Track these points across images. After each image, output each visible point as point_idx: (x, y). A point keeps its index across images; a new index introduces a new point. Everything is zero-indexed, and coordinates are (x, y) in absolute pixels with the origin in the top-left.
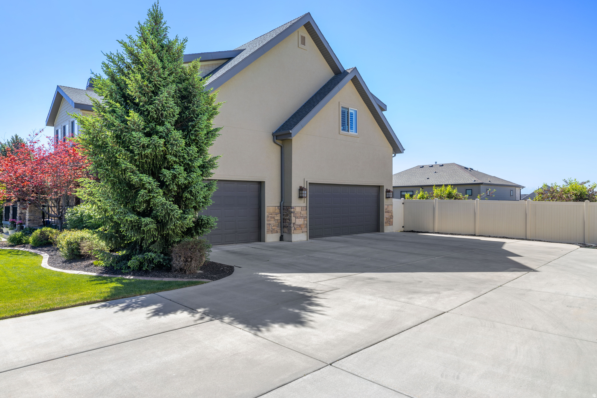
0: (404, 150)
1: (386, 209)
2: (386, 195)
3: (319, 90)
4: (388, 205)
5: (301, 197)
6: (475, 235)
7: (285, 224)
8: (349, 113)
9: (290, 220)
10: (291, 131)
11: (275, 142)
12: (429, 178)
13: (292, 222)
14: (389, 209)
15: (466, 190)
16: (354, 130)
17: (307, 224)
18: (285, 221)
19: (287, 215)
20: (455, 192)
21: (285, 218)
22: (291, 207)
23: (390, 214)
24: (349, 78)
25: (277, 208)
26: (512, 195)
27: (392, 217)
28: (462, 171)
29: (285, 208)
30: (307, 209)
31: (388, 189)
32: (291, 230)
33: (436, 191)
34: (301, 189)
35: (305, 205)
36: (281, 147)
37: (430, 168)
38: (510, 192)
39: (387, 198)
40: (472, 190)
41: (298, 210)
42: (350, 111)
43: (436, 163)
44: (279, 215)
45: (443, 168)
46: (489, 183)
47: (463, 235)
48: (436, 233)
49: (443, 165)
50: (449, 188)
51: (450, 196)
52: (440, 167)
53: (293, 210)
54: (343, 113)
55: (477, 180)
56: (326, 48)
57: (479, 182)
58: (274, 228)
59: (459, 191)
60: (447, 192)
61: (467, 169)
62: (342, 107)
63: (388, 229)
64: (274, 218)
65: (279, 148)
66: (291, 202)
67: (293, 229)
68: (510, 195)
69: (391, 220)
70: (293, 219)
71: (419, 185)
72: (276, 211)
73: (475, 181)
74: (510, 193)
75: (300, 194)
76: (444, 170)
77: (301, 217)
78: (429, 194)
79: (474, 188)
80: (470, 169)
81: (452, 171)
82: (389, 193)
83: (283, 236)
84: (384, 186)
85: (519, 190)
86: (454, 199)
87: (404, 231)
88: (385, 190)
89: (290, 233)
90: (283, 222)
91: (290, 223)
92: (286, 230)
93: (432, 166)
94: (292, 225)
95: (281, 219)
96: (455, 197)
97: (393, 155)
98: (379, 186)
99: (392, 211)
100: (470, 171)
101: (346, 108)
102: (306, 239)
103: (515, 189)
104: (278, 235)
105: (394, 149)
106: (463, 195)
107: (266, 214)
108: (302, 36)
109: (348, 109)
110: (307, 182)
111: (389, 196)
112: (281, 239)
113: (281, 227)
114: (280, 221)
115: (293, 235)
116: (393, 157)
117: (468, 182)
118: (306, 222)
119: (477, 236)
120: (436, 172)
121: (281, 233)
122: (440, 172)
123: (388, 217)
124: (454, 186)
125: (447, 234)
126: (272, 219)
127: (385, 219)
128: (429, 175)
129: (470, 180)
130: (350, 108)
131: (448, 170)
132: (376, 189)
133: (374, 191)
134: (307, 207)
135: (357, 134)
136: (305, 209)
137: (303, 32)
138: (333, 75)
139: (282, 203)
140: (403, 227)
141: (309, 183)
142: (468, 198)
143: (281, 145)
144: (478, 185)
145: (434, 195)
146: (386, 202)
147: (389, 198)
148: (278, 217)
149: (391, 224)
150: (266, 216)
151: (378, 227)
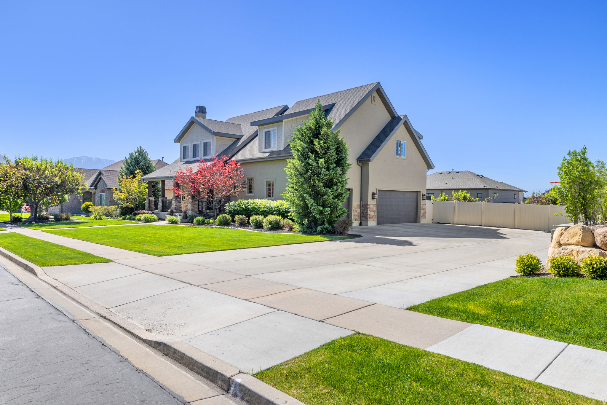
0: (435, 167)
1: (422, 207)
2: (422, 198)
3: (383, 130)
4: (423, 205)
5: (373, 199)
6: (481, 226)
7: (363, 215)
8: (401, 144)
9: (367, 212)
10: (370, 159)
11: (358, 164)
12: (447, 183)
13: (369, 214)
14: (424, 207)
15: (477, 193)
16: (403, 155)
17: (376, 215)
18: (363, 213)
19: (365, 210)
20: (469, 195)
21: (363, 211)
22: (368, 205)
23: (424, 211)
24: (402, 122)
25: (358, 205)
26: (515, 198)
27: (425, 213)
28: (474, 178)
29: (363, 205)
30: (376, 206)
31: (424, 194)
32: (368, 219)
33: (455, 195)
34: (374, 194)
35: (375, 203)
36: (361, 167)
37: (448, 174)
38: (514, 195)
39: (422, 199)
40: (482, 193)
41: (371, 206)
42: (401, 142)
43: (453, 170)
44: (360, 209)
45: (459, 175)
46: (496, 188)
47: (474, 225)
48: (455, 224)
49: (458, 172)
50: (464, 192)
51: (465, 199)
52: (457, 174)
53: (369, 206)
54: (397, 143)
55: (487, 186)
56: (388, 103)
57: (488, 188)
58: (356, 217)
59: (472, 195)
60: (463, 196)
61: (479, 176)
62: (397, 140)
63: (423, 221)
64: (356, 211)
65: (360, 168)
66: (367, 202)
67: (368, 218)
68: (514, 198)
69: (425, 215)
70: (369, 212)
71: (439, 188)
72: (358, 207)
73: (484, 186)
74: (514, 197)
75: (373, 196)
76: (459, 176)
77: (373, 211)
78: (449, 197)
79: (484, 192)
80: (481, 176)
81: (466, 178)
82: (424, 196)
83: (361, 222)
84: (421, 192)
85: (522, 194)
86: (468, 201)
87: (433, 223)
88: (421, 195)
89: (366, 220)
90: (362, 214)
91: (367, 215)
92: (364, 219)
93: (450, 173)
94: (368, 216)
95: (360, 212)
96: (469, 200)
97: (427, 170)
98: (418, 192)
99: (425, 208)
100: (481, 177)
101: (398, 141)
102: (375, 225)
103: (518, 194)
104: (358, 222)
105: (428, 167)
106: (475, 198)
107: (353, 209)
108: (374, 96)
109: (400, 141)
110: (377, 189)
111: (424, 198)
112: (360, 224)
113: (360, 217)
114: (360, 213)
115: (369, 222)
116: (427, 171)
117: (479, 187)
118: (375, 214)
119: (483, 226)
120: (453, 178)
121: (360, 220)
122: (456, 178)
123: (423, 212)
124: (468, 190)
125: (463, 225)
126: (356, 212)
127: (421, 214)
128: (447, 180)
129: (481, 185)
130: (401, 141)
131: (463, 177)
132: (415, 194)
133: (414, 195)
134: (376, 205)
135: (405, 157)
136: (375, 206)
137: (375, 94)
138: (390, 118)
139: (361, 202)
140: (432, 220)
141: (378, 190)
142: (479, 201)
143: (362, 166)
144: (487, 190)
145: (453, 197)
146: (422, 202)
147: (424, 199)
148: (359, 211)
149: (425, 217)
150: (353, 210)
151: (416, 219)
